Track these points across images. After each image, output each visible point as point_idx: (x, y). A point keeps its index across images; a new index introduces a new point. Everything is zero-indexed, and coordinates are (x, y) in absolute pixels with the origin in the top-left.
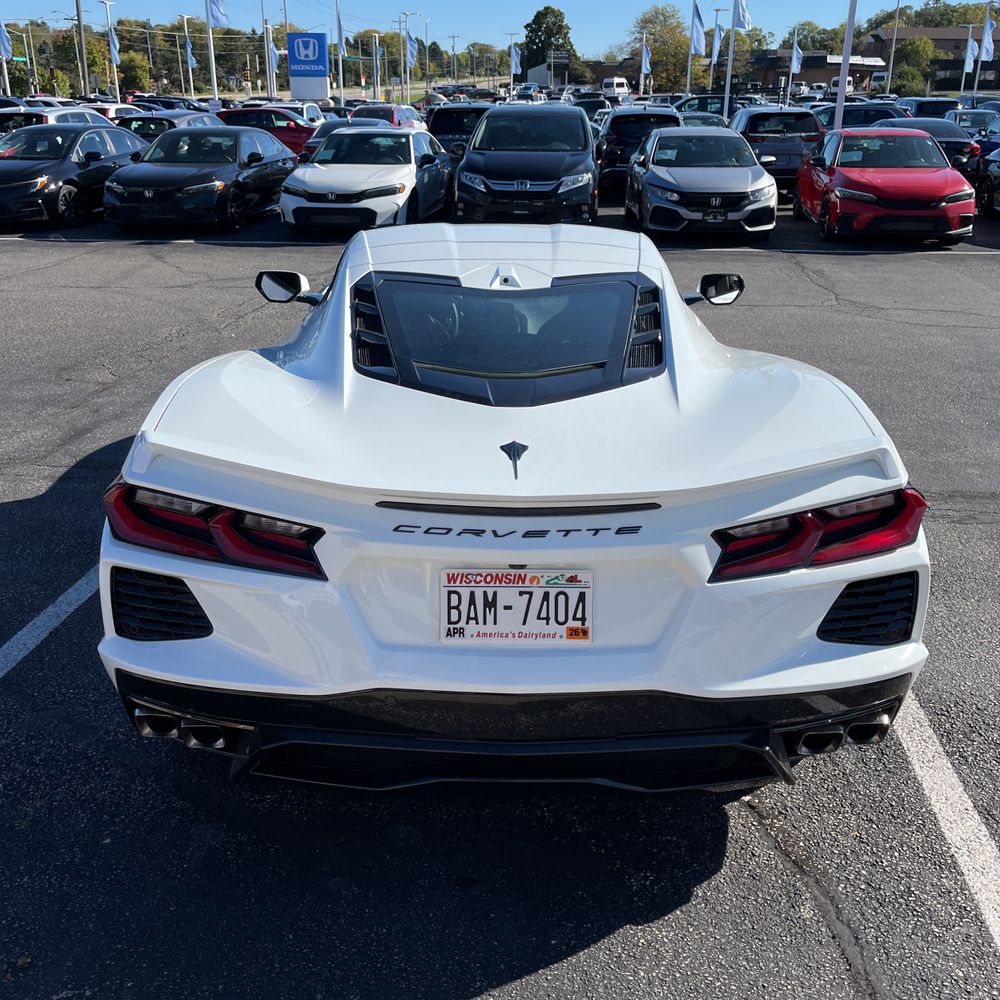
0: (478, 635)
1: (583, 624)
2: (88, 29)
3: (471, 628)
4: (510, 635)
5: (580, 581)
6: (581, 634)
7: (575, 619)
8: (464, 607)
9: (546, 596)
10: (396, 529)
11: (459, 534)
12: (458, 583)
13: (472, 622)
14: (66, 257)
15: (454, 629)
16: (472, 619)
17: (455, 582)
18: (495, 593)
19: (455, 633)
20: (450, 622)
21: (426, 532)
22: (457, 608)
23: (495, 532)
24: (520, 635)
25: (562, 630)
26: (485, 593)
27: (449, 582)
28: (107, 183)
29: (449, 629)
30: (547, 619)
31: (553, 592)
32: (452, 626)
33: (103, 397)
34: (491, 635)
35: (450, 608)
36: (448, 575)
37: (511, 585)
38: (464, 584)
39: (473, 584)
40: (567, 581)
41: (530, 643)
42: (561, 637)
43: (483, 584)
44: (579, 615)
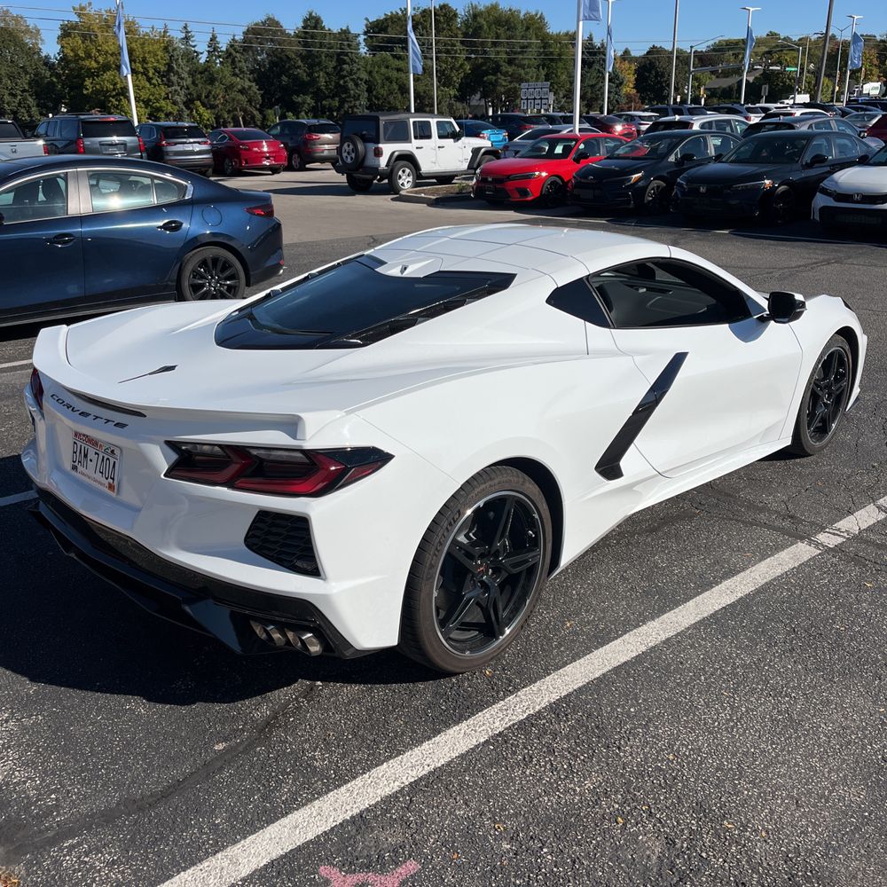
0: (81, 473)
1: (113, 482)
2: (833, 37)
4: (91, 478)
5: (115, 454)
6: (112, 488)
7: (111, 478)
8: (78, 453)
9: (103, 459)
16: (80, 462)
17: (76, 437)
18: (88, 449)
19: (74, 468)
20: (73, 461)
24: (94, 480)
25: (107, 483)
26: (85, 448)
28: (679, 180)
29: (73, 465)
30: (102, 473)
31: (106, 457)
34: (85, 475)
35: (74, 452)
37: (93, 447)
38: (79, 439)
39: (82, 441)
40: (111, 452)
42: (106, 487)
43: (85, 442)
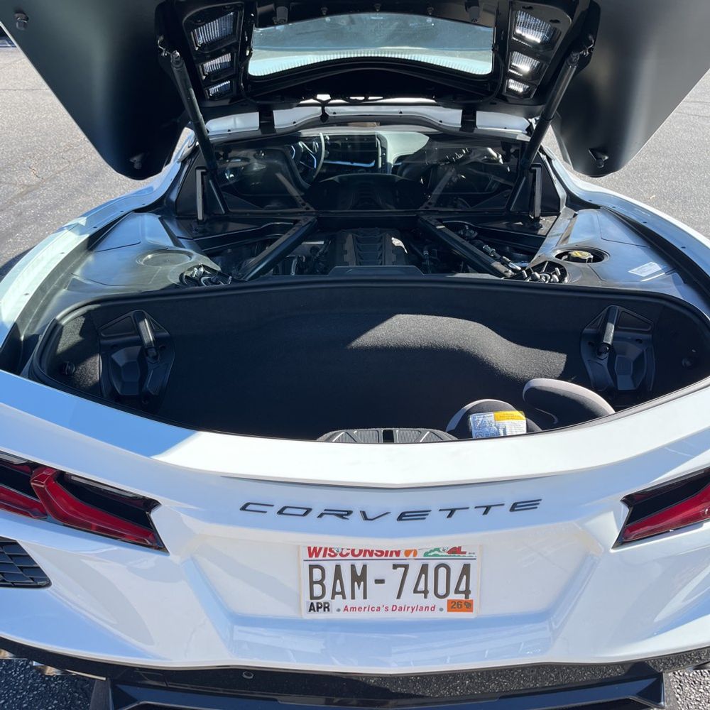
0: (346, 609)
1: (467, 597)
3: (338, 602)
4: (383, 609)
5: (465, 553)
6: (464, 606)
7: (457, 591)
8: (329, 582)
9: (424, 569)
10: (244, 508)
11: (321, 516)
12: (321, 557)
13: (339, 597)
14: (9, 62)
15: (317, 603)
16: (338, 593)
17: (317, 556)
18: (365, 567)
19: (318, 608)
20: (312, 597)
21: (280, 512)
22: (321, 582)
23: (364, 513)
24: (394, 608)
25: (443, 603)
26: (353, 567)
27: (311, 555)
29: (312, 604)
30: (425, 592)
31: (432, 565)
32: (315, 602)
33: (26, 200)
34: (360, 609)
35: (312, 583)
36: (309, 548)
37: (383, 557)
38: (328, 557)
39: (338, 557)
40: (448, 552)
41: (406, 616)
42: (441, 610)
43: (350, 557)
44: (462, 587)
